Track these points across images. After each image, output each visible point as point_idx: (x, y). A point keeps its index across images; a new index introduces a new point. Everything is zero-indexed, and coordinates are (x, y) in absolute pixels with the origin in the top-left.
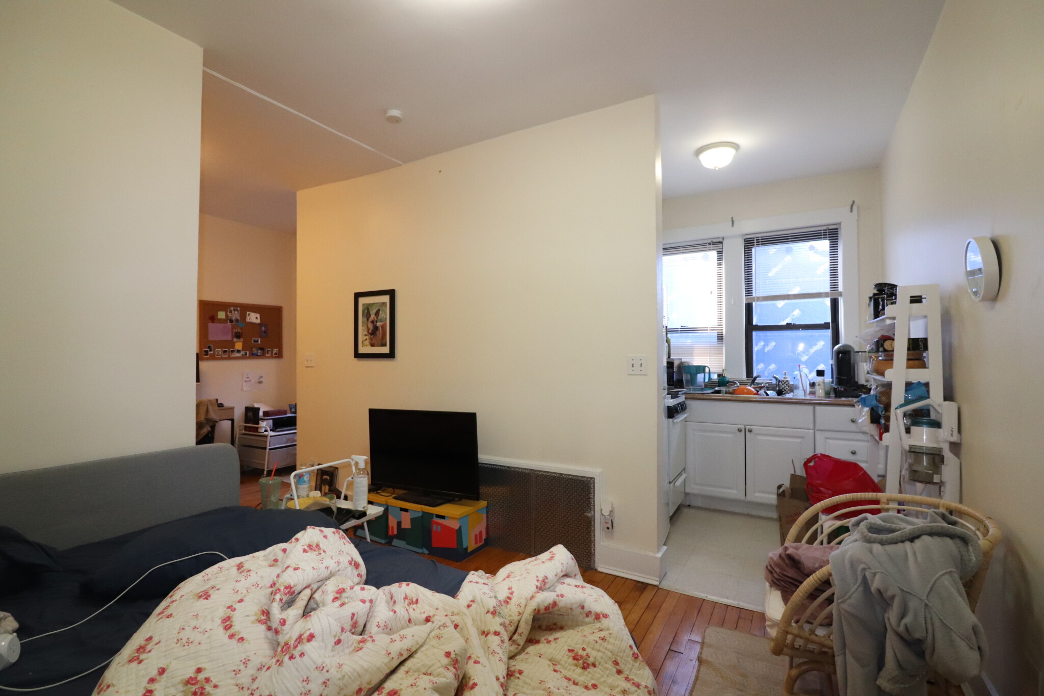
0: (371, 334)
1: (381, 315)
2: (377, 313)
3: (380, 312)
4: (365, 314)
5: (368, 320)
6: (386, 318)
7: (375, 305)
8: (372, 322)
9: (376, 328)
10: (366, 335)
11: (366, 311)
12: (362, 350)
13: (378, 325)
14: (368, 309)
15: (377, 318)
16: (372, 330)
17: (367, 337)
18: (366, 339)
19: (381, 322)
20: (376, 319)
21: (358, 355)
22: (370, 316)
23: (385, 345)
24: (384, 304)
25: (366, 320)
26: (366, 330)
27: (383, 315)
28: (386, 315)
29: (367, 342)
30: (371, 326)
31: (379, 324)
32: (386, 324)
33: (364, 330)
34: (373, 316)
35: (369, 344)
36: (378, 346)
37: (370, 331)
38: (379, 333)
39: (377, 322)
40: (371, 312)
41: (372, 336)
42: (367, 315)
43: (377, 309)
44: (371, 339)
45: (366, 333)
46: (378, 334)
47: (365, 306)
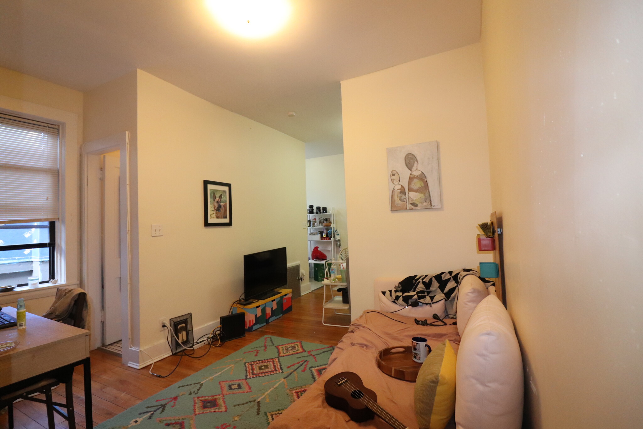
0: (217, 210)
1: (223, 199)
2: (220, 197)
3: (222, 197)
4: (212, 197)
5: (214, 200)
6: (226, 201)
7: (219, 191)
8: (217, 202)
9: (220, 207)
10: (213, 211)
11: (213, 195)
12: (210, 221)
13: (221, 205)
14: (214, 193)
15: (221, 200)
16: (217, 208)
17: (214, 212)
18: (213, 213)
19: (223, 203)
20: (220, 200)
21: (207, 224)
22: (216, 198)
23: (226, 217)
24: (225, 192)
25: (213, 200)
26: (213, 207)
27: (224, 199)
28: (226, 199)
29: (214, 215)
30: (216, 205)
31: (222, 204)
32: (226, 204)
33: (211, 207)
34: (217, 199)
35: (215, 217)
36: (221, 218)
37: (216, 208)
38: (222, 210)
39: (220, 202)
40: (216, 196)
41: (217, 212)
42: (214, 197)
43: (220, 194)
44: (216, 213)
45: (213, 209)
46: (221, 210)
47: (212, 191)
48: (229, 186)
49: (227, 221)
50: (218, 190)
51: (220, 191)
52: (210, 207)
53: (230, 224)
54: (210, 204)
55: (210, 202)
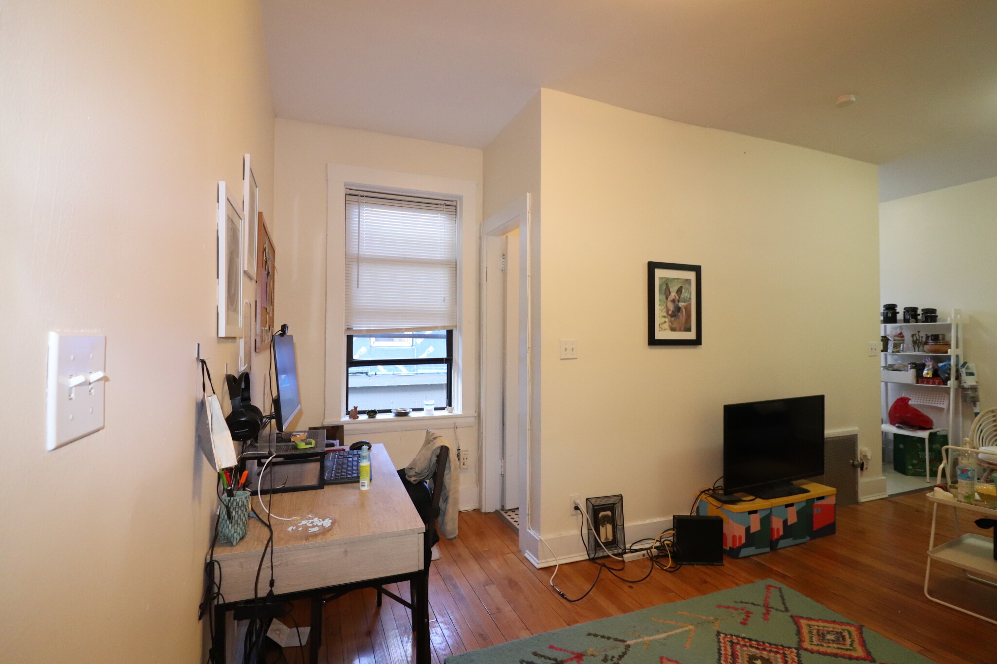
0: (672, 316)
1: (685, 294)
2: (679, 291)
3: (683, 291)
4: (663, 291)
5: (667, 298)
6: (690, 298)
7: (676, 280)
8: (673, 301)
9: (678, 309)
10: (664, 317)
11: (664, 287)
12: (659, 335)
13: (680, 306)
14: (667, 284)
15: (679, 297)
16: (673, 311)
17: (667, 320)
18: (665, 322)
19: (684, 301)
20: (677, 297)
21: (653, 341)
22: (670, 293)
23: (689, 329)
24: (688, 281)
25: (665, 297)
26: (665, 310)
27: (686, 294)
28: (690, 295)
29: (666, 326)
30: (671, 307)
31: (681, 304)
32: (690, 304)
33: (662, 311)
34: (673, 295)
35: (669, 328)
36: (680, 330)
37: (670, 312)
38: (683, 315)
39: (679, 301)
40: (671, 289)
41: (673, 319)
42: (667, 292)
43: (679, 286)
44: (671, 321)
45: (665, 314)
46: (681, 317)
47: (663, 280)
48: (697, 269)
49: (691, 335)
50: (674, 279)
51: (680, 281)
52: (659, 310)
53: (697, 342)
54: (660, 305)
55: (660, 300)
